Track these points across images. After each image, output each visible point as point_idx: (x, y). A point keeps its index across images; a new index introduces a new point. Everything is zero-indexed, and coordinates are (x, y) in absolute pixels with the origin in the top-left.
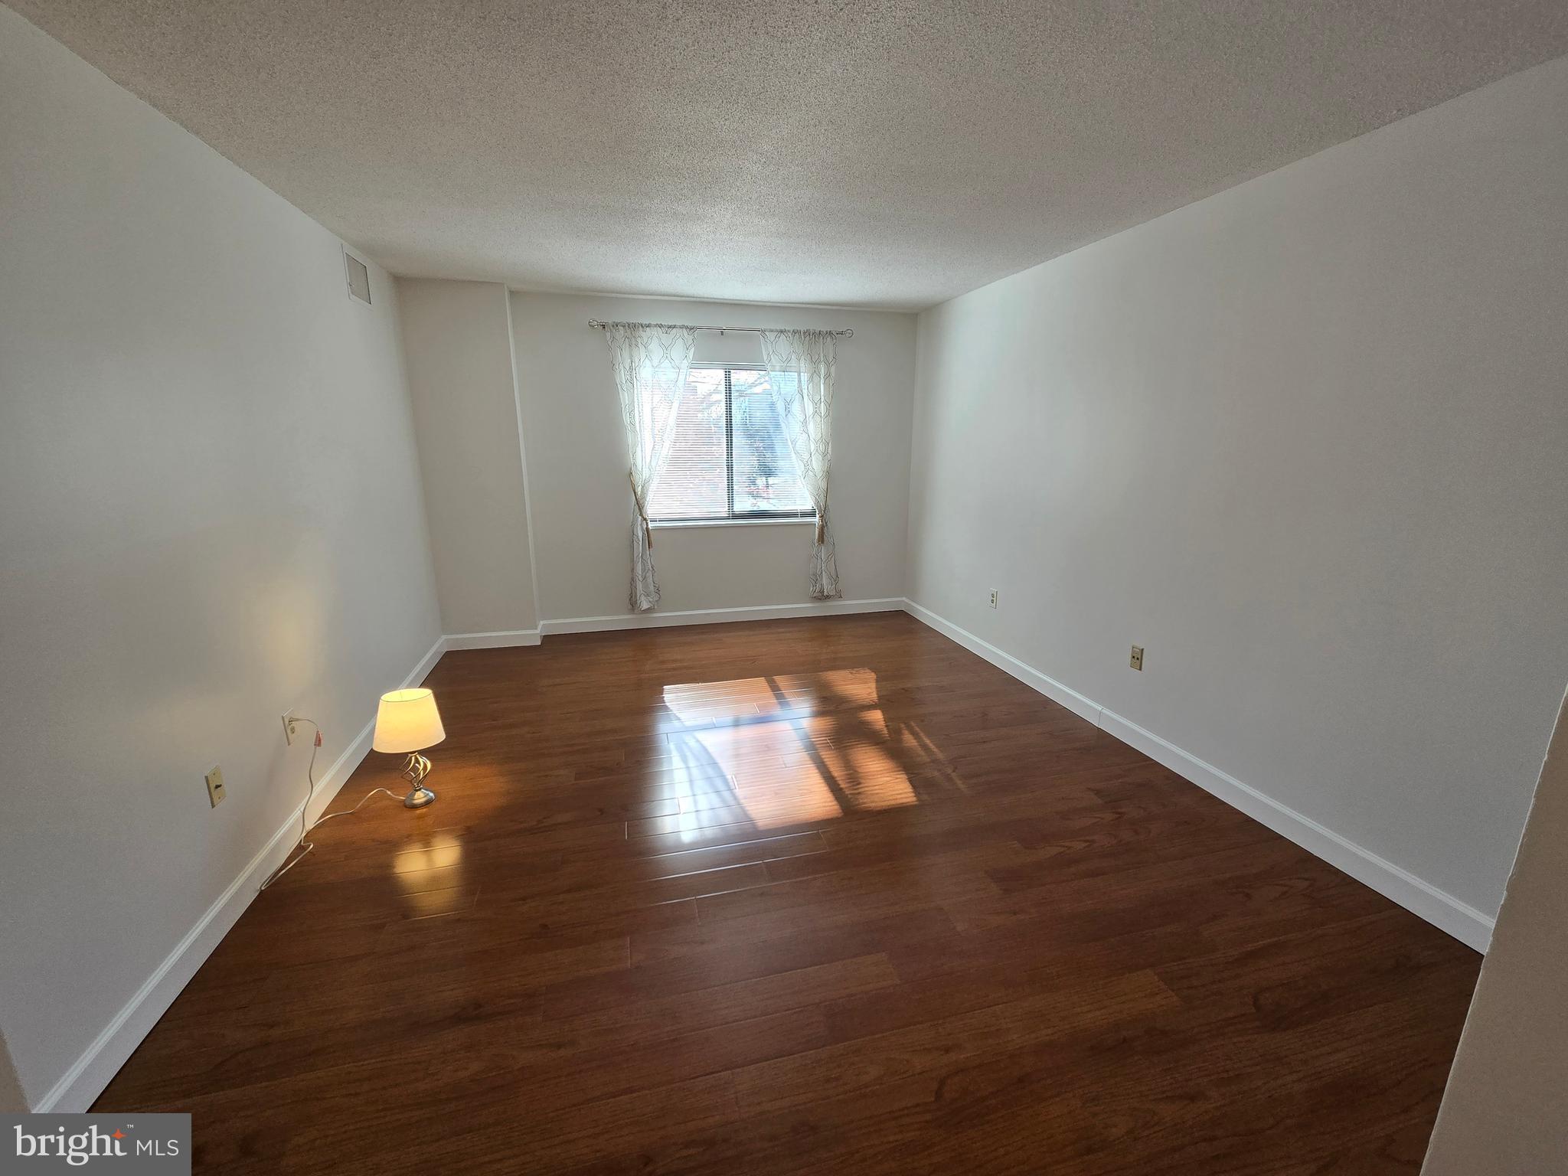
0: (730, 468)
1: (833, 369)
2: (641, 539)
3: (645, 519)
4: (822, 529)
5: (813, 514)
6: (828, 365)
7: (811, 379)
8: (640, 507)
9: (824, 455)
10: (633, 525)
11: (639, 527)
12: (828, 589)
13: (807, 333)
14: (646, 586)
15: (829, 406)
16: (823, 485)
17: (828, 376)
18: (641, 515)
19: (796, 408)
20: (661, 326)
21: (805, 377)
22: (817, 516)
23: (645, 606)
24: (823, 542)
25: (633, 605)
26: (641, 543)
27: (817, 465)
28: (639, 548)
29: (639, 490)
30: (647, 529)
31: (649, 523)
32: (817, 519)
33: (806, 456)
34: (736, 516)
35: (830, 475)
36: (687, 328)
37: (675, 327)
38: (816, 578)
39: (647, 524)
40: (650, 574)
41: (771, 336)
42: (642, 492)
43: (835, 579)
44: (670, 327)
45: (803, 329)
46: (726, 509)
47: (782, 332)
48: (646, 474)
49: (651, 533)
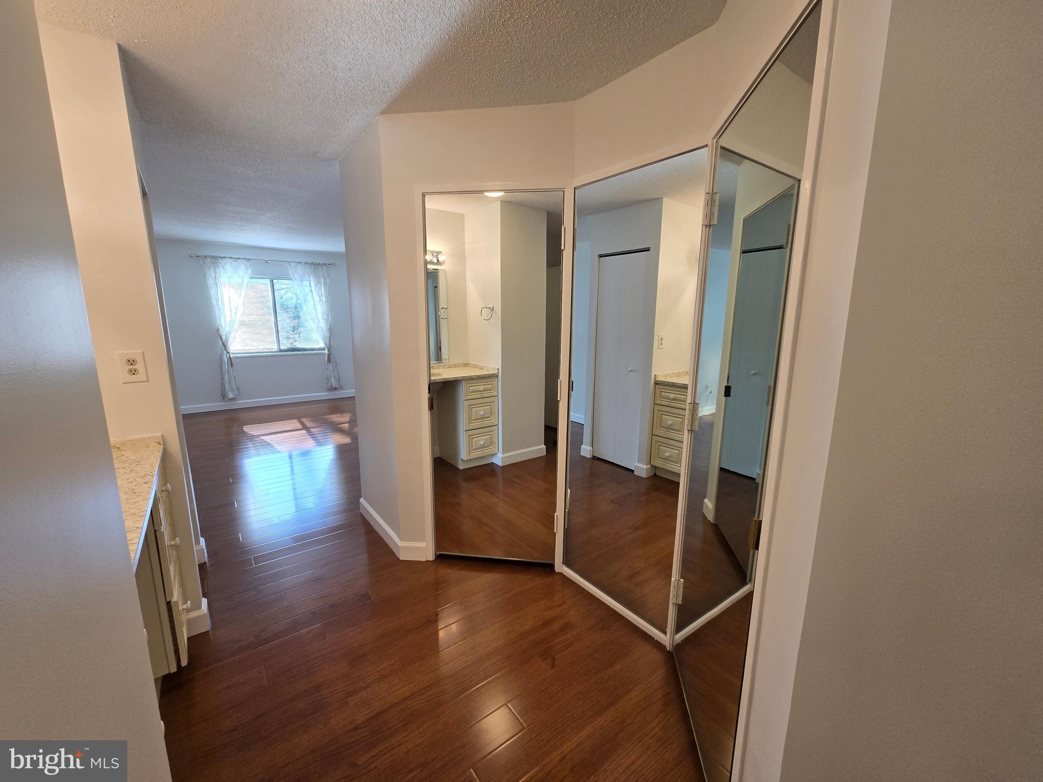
0: (277, 326)
1: (328, 281)
2: (226, 362)
3: (228, 352)
4: (329, 355)
5: (324, 349)
6: (325, 279)
7: (316, 285)
8: (225, 346)
9: (327, 320)
10: (221, 355)
11: (225, 357)
12: (334, 383)
13: (312, 264)
14: (231, 386)
15: (327, 297)
16: (327, 334)
17: (325, 284)
18: (226, 350)
19: (309, 298)
20: (231, 258)
21: (313, 284)
22: (326, 349)
23: (231, 396)
24: (330, 361)
25: (224, 396)
26: (226, 365)
27: (323, 325)
28: (226, 366)
29: (224, 338)
30: (230, 357)
31: (231, 355)
32: (326, 351)
33: (316, 321)
34: (281, 351)
35: (331, 330)
36: (246, 259)
37: (239, 258)
38: (328, 379)
39: (230, 355)
40: (233, 380)
41: (294, 264)
42: (226, 338)
43: (338, 380)
44: (236, 258)
45: (310, 261)
46: (276, 347)
47: (299, 263)
48: (227, 329)
49: (233, 360)
